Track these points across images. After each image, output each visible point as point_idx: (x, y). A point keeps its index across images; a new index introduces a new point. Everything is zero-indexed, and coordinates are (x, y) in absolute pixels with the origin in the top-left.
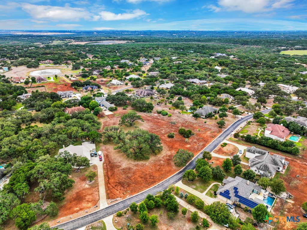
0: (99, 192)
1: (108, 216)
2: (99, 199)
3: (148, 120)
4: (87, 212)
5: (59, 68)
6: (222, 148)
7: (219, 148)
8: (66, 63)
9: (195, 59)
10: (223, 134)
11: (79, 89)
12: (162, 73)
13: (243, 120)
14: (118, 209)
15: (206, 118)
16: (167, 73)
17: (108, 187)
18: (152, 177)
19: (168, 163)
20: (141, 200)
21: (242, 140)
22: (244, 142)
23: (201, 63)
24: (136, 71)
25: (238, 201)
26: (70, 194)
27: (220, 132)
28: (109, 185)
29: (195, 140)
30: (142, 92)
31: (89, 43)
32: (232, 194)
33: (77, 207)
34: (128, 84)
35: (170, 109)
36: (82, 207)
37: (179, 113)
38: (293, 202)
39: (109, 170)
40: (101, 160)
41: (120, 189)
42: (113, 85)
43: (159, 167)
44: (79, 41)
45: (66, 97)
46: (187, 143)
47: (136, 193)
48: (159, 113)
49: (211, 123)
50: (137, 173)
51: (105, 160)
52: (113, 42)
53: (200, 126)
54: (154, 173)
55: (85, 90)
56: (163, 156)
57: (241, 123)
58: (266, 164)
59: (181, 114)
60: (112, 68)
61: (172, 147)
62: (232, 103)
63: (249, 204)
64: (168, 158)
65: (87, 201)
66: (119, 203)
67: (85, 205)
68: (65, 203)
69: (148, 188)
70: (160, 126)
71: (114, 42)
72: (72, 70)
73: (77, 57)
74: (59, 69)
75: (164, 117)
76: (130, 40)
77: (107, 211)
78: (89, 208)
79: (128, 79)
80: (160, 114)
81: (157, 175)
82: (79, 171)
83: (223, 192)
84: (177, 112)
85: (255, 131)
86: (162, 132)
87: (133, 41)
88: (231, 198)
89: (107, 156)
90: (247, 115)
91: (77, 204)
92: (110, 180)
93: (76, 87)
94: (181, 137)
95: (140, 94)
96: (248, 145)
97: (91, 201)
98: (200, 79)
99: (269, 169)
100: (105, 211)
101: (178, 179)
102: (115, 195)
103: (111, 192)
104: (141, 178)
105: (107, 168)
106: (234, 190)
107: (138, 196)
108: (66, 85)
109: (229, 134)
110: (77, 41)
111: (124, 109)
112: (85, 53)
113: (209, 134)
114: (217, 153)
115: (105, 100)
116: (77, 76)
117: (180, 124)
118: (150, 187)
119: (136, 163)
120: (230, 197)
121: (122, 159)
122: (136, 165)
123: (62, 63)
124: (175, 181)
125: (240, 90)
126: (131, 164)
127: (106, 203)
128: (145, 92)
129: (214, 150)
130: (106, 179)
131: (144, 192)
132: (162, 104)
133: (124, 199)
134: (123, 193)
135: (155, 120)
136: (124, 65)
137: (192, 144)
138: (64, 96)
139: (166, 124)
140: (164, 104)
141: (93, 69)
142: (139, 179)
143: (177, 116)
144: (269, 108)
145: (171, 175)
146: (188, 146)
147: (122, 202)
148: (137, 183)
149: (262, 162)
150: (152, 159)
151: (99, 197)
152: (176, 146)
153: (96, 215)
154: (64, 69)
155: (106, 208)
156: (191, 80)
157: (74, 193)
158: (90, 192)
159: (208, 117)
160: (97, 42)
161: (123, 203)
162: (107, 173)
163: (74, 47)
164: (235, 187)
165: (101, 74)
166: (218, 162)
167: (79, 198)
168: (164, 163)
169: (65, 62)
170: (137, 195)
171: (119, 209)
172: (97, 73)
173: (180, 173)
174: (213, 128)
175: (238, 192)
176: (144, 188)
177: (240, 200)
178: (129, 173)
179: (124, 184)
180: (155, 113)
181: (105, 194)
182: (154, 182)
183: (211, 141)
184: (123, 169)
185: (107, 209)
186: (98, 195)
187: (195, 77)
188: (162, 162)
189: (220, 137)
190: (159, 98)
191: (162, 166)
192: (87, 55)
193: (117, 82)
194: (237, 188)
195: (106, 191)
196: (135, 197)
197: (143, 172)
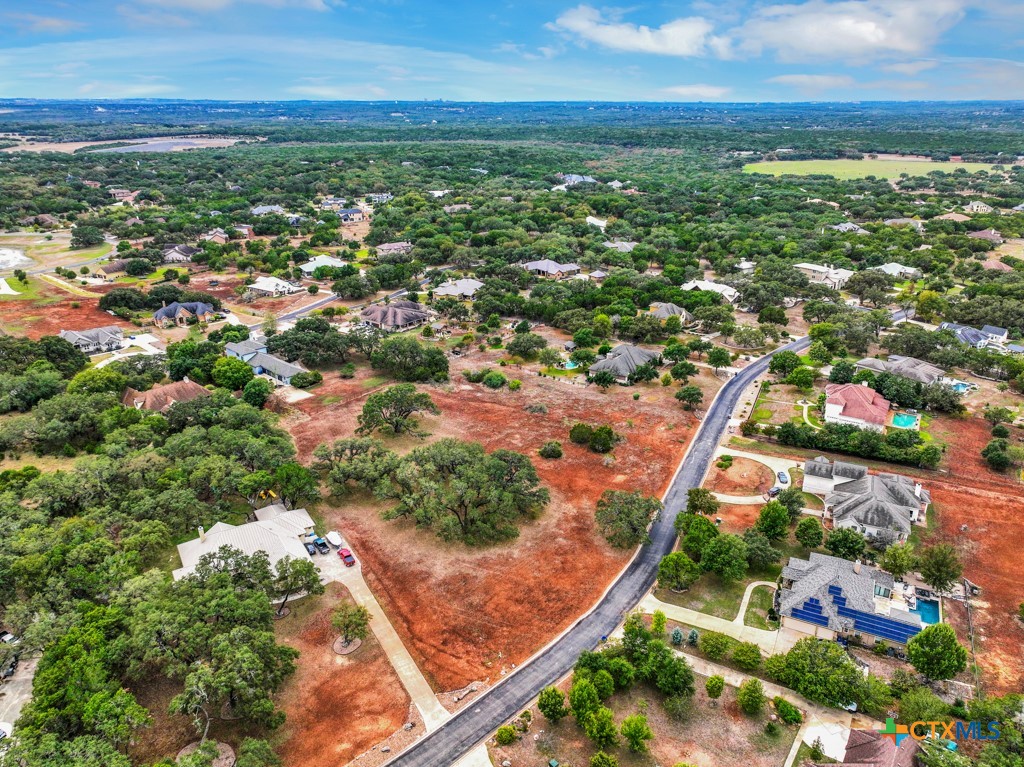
0: (394, 673)
1: (467, 750)
2: (408, 699)
3: (449, 407)
4: (388, 751)
5: (13, 242)
6: (723, 473)
7: (714, 475)
8: (38, 223)
9: (510, 195)
10: (705, 428)
11: (138, 317)
12: (424, 246)
13: (742, 382)
14: (490, 719)
15: (632, 385)
16: (442, 247)
17: (422, 652)
18: (554, 596)
19: (581, 541)
20: (554, 674)
21: (770, 440)
22: (777, 448)
23: (538, 209)
24: (326, 244)
25: (851, 626)
26: (295, 700)
27: (693, 423)
28: (420, 645)
29: (632, 458)
30: (385, 314)
31: (93, 147)
32: (829, 609)
33: (340, 741)
34: (320, 291)
35: (503, 364)
36: (359, 738)
37: (540, 375)
38: (986, 605)
39: (394, 592)
40: (351, 564)
41: (468, 652)
42: (264, 294)
43: (560, 558)
44: (45, 140)
45: (99, 350)
46: (612, 470)
47: (527, 656)
48: (474, 379)
49: (652, 398)
50: (498, 588)
51: (365, 562)
52: (185, 144)
53: (625, 411)
54: (553, 580)
55: (165, 321)
56: (554, 521)
57: (741, 389)
58: (881, 504)
59: (548, 377)
60: (232, 235)
61: (571, 489)
62: (686, 331)
63: (886, 630)
64: (574, 524)
65: (369, 712)
66: (484, 698)
67: (367, 728)
68: (289, 734)
69: (557, 632)
70: (496, 422)
71: (190, 144)
72: (72, 249)
73: (73, 202)
74: (15, 247)
75: (497, 391)
76: (248, 134)
77: (455, 735)
78: (387, 734)
79: (309, 273)
80: (481, 384)
81: (565, 584)
82: (286, 611)
83: (800, 607)
84: (532, 373)
85: (792, 409)
86: (513, 441)
87: (261, 139)
88: (830, 622)
89: (364, 546)
90: (748, 364)
91: (335, 730)
92: (417, 628)
93: (125, 310)
94: (581, 451)
95: (379, 320)
96: (791, 454)
97: (384, 711)
98: (557, 259)
99: (891, 517)
100: (448, 734)
101: (637, 588)
102: (456, 673)
103: (440, 667)
104: (518, 601)
105: (385, 588)
106: (832, 597)
107: (538, 663)
108: (76, 307)
109: (723, 428)
110: (38, 141)
111: (344, 377)
112: (99, 185)
113: (665, 435)
115: (265, 351)
116: (108, 271)
117: (560, 411)
118: (562, 630)
119: (478, 555)
120: (827, 619)
121: (423, 550)
122: (482, 564)
123: (20, 225)
124: (630, 595)
125: (696, 288)
126: (464, 561)
127: (439, 706)
128: (395, 314)
130: (401, 627)
131: (551, 648)
132: (468, 349)
133: (497, 684)
134: (483, 664)
135: (473, 404)
136: (273, 224)
137: (627, 471)
138: (92, 348)
139: (514, 415)
140: (475, 349)
141: (161, 243)
142: (515, 608)
143: (539, 386)
144: (797, 338)
145: (609, 579)
146: (620, 478)
147: (492, 692)
148: (512, 622)
149: (867, 500)
150: (525, 533)
151: (404, 690)
152: (581, 482)
153: (426, 755)
154: (38, 247)
155: (448, 724)
156: (532, 266)
157: (307, 695)
158: (364, 680)
159: (636, 381)
160: (123, 145)
161: (498, 698)
162: (392, 602)
163: (40, 162)
164: (831, 587)
165: (198, 260)
166: (733, 518)
167: (333, 708)
168: (570, 542)
169: (32, 219)
170: (533, 662)
171: (495, 718)
172: (181, 257)
173: (635, 569)
174: (666, 413)
175: (845, 600)
176: (546, 635)
177: (856, 622)
178: (469, 592)
179: (470, 634)
180: (459, 381)
181: (421, 677)
182: (567, 611)
183: (682, 457)
184: (444, 582)
185: (453, 725)
186: (397, 685)
187: (541, 254)
188: (561, 541)
189: (700, 439)
190: (449, 332)
192: (112, 191)
193: (277, 285)
194: (840, 589)
195: (421, 666)
196: (530, 670)
197: (517, 584)
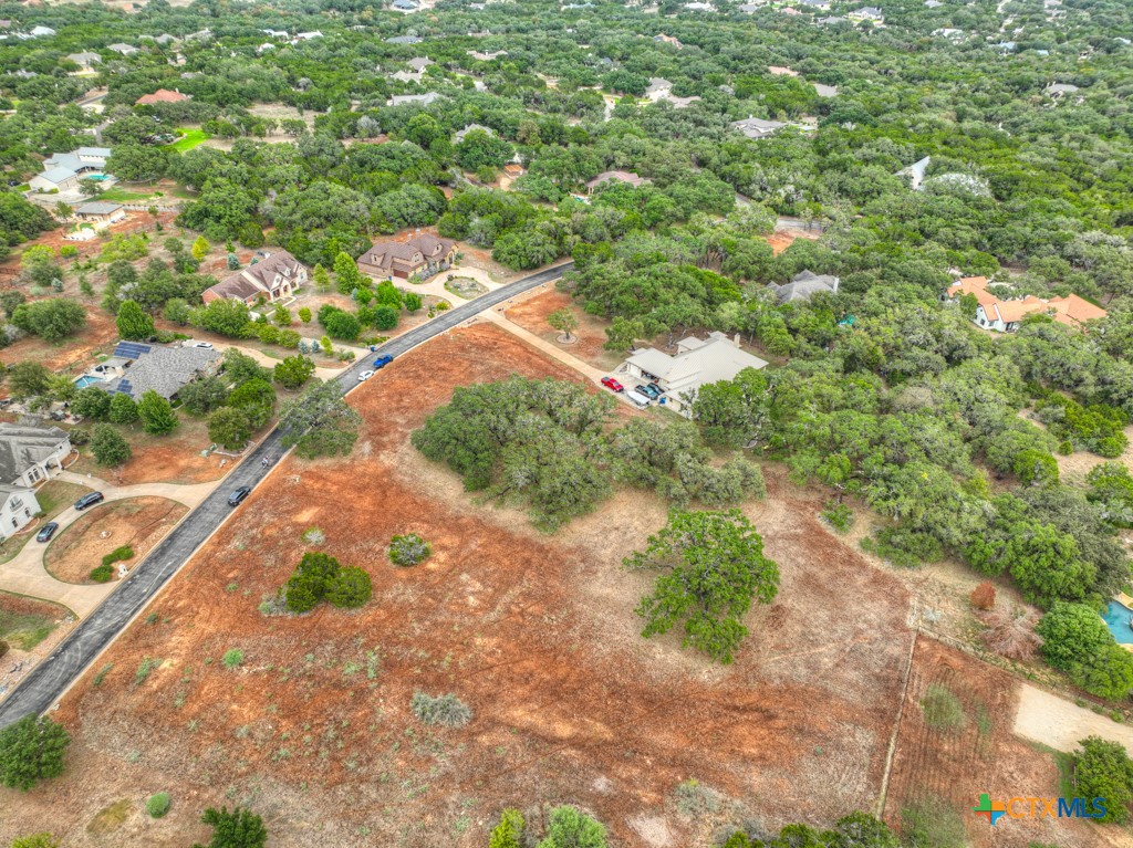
6: (135, 541)
7: (152, 536)
43: (403, 404)
61: (384, 489)
114: (171, 505)
117: (387, 710)
129: (179, 523)
152: (367, 502)
166: (182, 463)
188: (400, 420)
191: (398, 409)
